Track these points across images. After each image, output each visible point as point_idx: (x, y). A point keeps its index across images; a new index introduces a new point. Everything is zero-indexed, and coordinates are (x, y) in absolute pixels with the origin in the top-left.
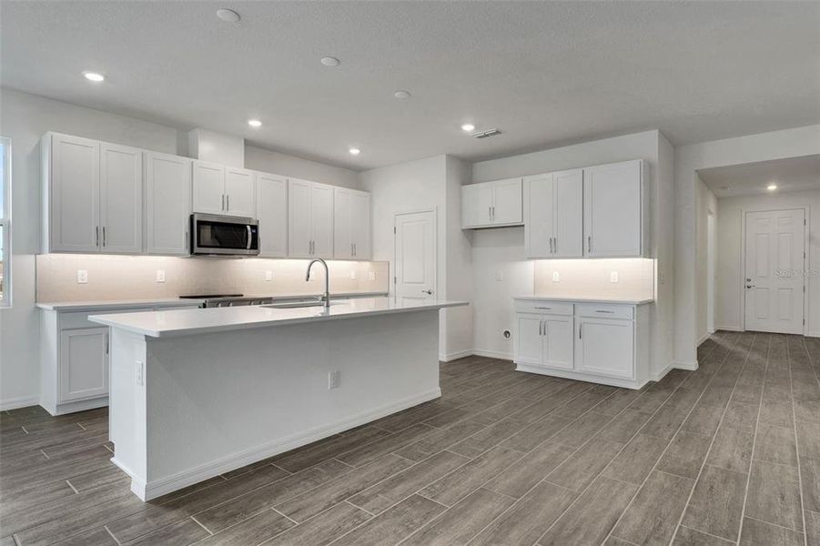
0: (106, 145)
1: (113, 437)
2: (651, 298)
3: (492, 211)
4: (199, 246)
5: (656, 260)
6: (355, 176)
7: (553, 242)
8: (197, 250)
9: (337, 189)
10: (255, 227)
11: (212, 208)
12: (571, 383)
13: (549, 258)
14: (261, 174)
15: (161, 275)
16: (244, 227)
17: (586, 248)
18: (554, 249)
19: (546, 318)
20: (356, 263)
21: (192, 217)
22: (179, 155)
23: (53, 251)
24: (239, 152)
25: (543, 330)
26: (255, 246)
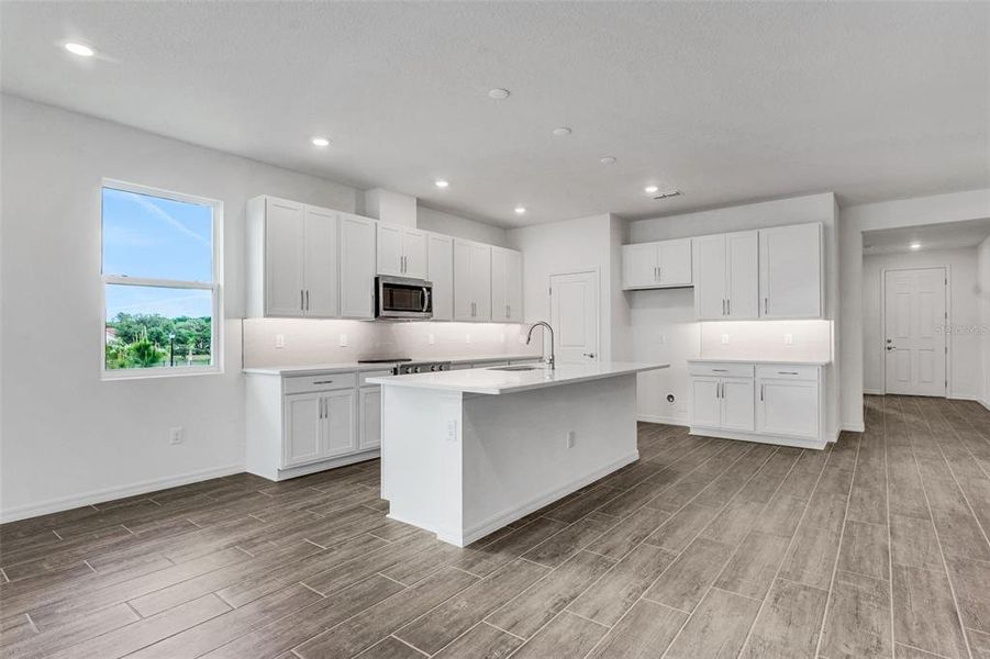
0: (309, 208)
1: (384, 495)
2: (827, 360)
3: (658, 271)
4: (385, 309)
5: (833, 322)
6: (505, 233)
7: (726, 305)
8: (383, 313)
9: (493, 247)
10: (429, 289)
11: (393, 271)
12: (753, 446)
13: (722, 320)
14: (433, 235)
15: (343, 339)
16: (420, 288)
17: (763, 310)
18: (727, 310)
19: (725, 380)
20: (503, 325)
21: (377, 280)
22: (357, 213)
23: (266, 316)
24: (411, 211)
25: (721, 393)
26: (430, 309)
